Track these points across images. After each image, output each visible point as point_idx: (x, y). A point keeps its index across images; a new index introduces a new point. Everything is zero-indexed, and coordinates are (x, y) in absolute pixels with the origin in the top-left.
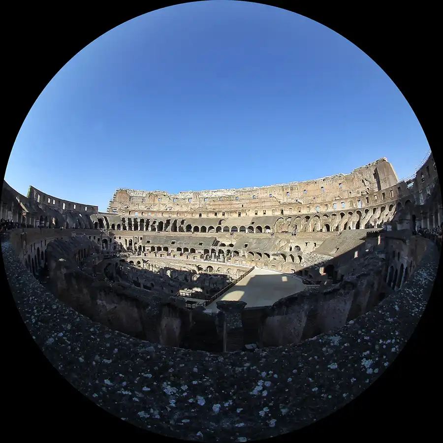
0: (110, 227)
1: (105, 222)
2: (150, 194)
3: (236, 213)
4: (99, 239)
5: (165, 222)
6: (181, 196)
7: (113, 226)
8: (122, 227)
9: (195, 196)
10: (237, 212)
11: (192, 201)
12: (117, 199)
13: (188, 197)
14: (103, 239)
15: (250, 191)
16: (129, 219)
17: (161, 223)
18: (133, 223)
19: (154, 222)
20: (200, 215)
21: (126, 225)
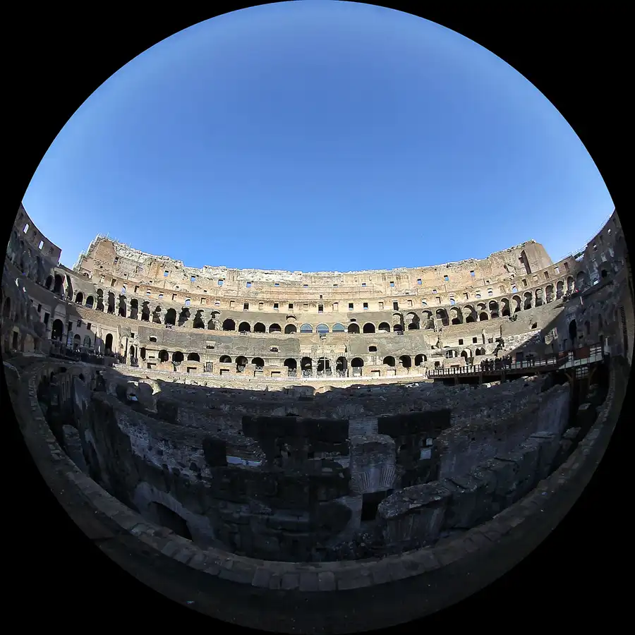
0: (74, 297)
1: (65, 285)
2: (153, 261)
3: (314, 305)
4: (47, 315)
5: (179, 311)
6: (204, 273)
7: (80, 297)
8: (95, 304)
9: (231, 278)
10: (317, 305)
11: (225, 284)
12: (94, 254)
13: (218, 276)
14: (56, 318)
15: (328, 277)
16: (111, 295)
17: (171, 313)
18: (117, 301)
19: (158, 309)
20: (246, 306)
21: (104, 303)
